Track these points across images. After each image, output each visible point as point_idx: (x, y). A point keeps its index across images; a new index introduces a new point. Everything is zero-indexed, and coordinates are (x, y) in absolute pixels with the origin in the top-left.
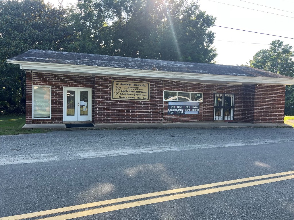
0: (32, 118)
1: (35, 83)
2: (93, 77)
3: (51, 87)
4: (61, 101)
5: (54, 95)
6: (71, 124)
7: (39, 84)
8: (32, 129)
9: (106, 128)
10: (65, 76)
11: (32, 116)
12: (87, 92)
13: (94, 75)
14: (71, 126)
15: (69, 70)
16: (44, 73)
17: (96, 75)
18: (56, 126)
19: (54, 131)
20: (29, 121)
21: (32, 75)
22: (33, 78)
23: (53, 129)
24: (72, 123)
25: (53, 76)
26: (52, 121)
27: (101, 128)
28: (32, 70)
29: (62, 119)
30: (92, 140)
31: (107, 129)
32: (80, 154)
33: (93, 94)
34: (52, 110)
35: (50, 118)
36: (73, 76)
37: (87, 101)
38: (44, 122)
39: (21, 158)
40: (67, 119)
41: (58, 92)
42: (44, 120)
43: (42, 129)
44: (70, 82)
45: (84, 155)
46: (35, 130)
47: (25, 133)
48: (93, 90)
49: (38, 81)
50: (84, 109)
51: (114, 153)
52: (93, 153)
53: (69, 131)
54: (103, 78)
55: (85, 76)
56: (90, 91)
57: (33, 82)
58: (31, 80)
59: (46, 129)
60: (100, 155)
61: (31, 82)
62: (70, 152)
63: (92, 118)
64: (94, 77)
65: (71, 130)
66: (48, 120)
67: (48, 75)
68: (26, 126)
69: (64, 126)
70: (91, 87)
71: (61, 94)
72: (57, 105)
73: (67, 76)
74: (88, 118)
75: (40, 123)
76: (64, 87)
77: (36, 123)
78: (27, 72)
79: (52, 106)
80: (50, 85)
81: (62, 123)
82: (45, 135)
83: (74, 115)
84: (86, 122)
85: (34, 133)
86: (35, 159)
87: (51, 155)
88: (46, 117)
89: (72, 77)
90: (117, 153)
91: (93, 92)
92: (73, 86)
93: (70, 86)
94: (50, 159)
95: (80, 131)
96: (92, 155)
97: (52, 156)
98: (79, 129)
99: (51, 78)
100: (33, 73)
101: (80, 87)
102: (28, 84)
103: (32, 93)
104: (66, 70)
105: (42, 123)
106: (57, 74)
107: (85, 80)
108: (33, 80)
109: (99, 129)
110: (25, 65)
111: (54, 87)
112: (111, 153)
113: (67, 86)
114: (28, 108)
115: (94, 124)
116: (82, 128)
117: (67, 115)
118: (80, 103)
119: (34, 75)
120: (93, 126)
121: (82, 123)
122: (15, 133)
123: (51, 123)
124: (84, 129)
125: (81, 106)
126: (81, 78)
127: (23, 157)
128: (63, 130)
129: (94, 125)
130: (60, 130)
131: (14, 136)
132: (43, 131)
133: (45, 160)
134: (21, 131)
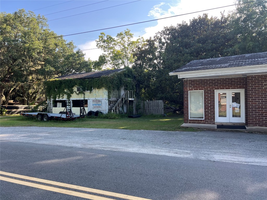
0: (188, 118)
1: (191, 89)
2: (245, 78)
3: (203, 91)
4: (213, 103)
5: (207, 98)
6: (222, 125)
7: (193, 90)
8: (188, 127)
9: (260, 132)
10: (216, 80)
11: (188, 116)
12: (239, 93)
13: (246, 75)
14: (222, 127)
15: (218, 74)
16: (197, 80)
17: (247, 75)
18: (208, 126)
19: (205, 131)
20: (186, 121)
21: (188, 82)
22: (189, 85)
23: (205, 129)
24: (224, 124)
25: (205, 81)
26: (205, 121)
27: (255, 132)
28: (187, 78)
29: (214, 120)
30: (237, 143)
31: (262, 133)
32: (214, 156)
33: (245, 95)
34: (205, 112)
35: (204, 119)
36: (224, 79)
37: (239, 103)
38: (199, 122)
39: (166, 150)
40: (219, 120)
41: (210, 95)
42: (198, 120)
43: (195, 128)
44: (220, 85)
45: (218, 157)
46: (190, 129)
47: (182, 130)
48: (245, 91)
49: (192, 87)
50: (237, 110)
51: (253, 161)
52: (229, 157)
53: (219, 131)
54: (256, 77)
55: (237, 78)
56: (242, 92)
57: (189, 88)
58: (187, 86)
59: (199, 128)
60: (236, 160)
61: (187, 88)
62: (206, 152)
63: (246, 121)
64: (247, 77)
65: (221, 131)
66: (202, 120)
67: (201, 81)
68: (184, 125)
69: (215, 127)
70: (243, 88)
71: (213, 97)
72: (209, 107)
73: (218, 80)
74: (242, 120)
75: (195, 123)
76: (215, 90)
77: (192, 123)
78: (184, 80)
79: (205, 108)
80: (203, 89)
81: (214, 123)
82: (195, 133)
83: (226, 117)
84: (239, 124)
85: (188, 131)
86: (175, 153)
87: (189, 152)
88: (200, 118)
89: (222, 80)
90: (257, 162)
91: (245, 93)
92: (224, 89)
93: (221, 89)
94: (186, 156)
95: (230, 132)
96: (226, 159)
97: (189, 154)
98: (229, 130)
99: (204, 83)
100: (189, 80)
101: (232, 89)
102: (185, 90)
103: (188, 98)
104: (215, 74)
105: (197, 123)
106: (209, 79)
107: (237, 81)
108: (189, 87)
109: (252, 133)
110: (182, 75)
111: (206, 91)
112: (250, 161)
113: (219, 89)
114: (185, 110)
115: (248, 126)
116: (232, 129)
117: (219, 116)
118: (231, 105)
119: (189, 82)
120: (245, 128)
121: (234, 125)
122: (175, 130)
123: (204, 123)
124: (235, 131)
125: (233, 108)
126: (232, 80)
127: (167, 151)
128: (214, 131)
129: (247, 128)
130: (210, 131)
131: (173, 132)
132: (196, 130)
133: (182, 156)
134: (179, 129)
